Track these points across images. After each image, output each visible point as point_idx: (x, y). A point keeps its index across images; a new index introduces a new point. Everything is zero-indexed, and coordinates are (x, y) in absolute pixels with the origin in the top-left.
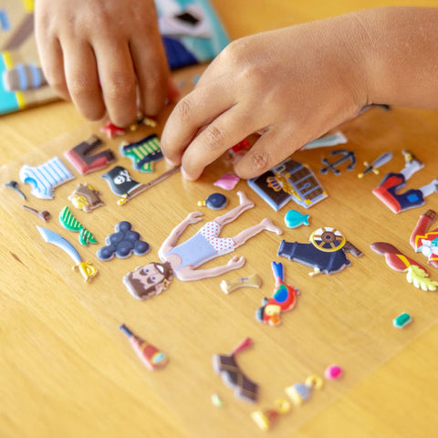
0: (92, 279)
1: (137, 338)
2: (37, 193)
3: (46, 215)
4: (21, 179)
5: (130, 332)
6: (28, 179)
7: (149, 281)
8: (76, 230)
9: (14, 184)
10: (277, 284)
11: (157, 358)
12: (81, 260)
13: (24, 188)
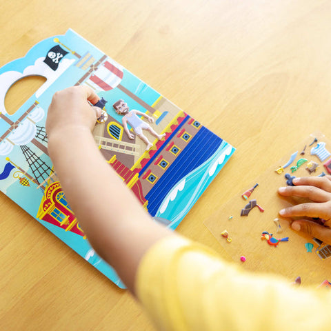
0: (276, 172)
1: (253, 190)
2: (313, 149)
3: (303, 154)
4: (319, 143)
5: (255, 187)
6: (318, 145)
7: (120, 108)
8: (297, 165)
9: (316, 141)
10: (278, 239)
11: (246, 197)
12: (284, 168)
13: (315, 144)
